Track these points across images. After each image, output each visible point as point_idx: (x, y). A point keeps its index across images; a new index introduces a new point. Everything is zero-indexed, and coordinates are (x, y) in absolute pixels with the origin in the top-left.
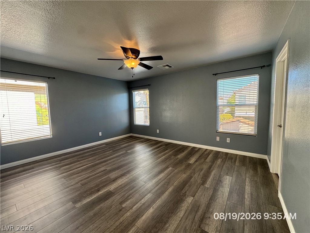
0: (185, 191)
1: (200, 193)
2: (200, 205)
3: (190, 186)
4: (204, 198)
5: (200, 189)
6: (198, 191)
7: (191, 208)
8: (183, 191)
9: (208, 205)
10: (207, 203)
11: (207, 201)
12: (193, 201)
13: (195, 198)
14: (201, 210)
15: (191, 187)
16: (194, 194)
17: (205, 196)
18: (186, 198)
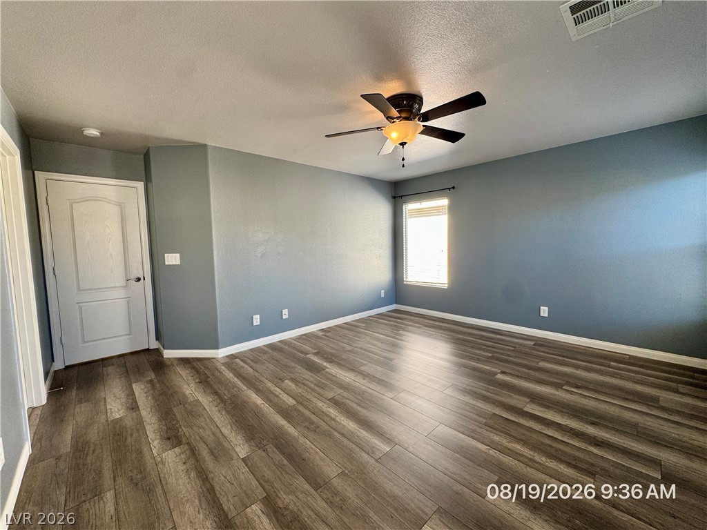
0: (269, 450)
1: (242, 477)
2: (217, 461)
3: (280, 466)
4: (225, 477)
5: (255, 483)
6: (251, 476)
7: (223, 446)
8: (270, 448)
9: (204, 476)
10: (210, 476)
11: (213, 479)
12: (235, 455)
13: (240, 460)
14: (207, 458)
15: (274, 468)
16: (249, 464)
17: (228, 484)
18: (250, 446)
